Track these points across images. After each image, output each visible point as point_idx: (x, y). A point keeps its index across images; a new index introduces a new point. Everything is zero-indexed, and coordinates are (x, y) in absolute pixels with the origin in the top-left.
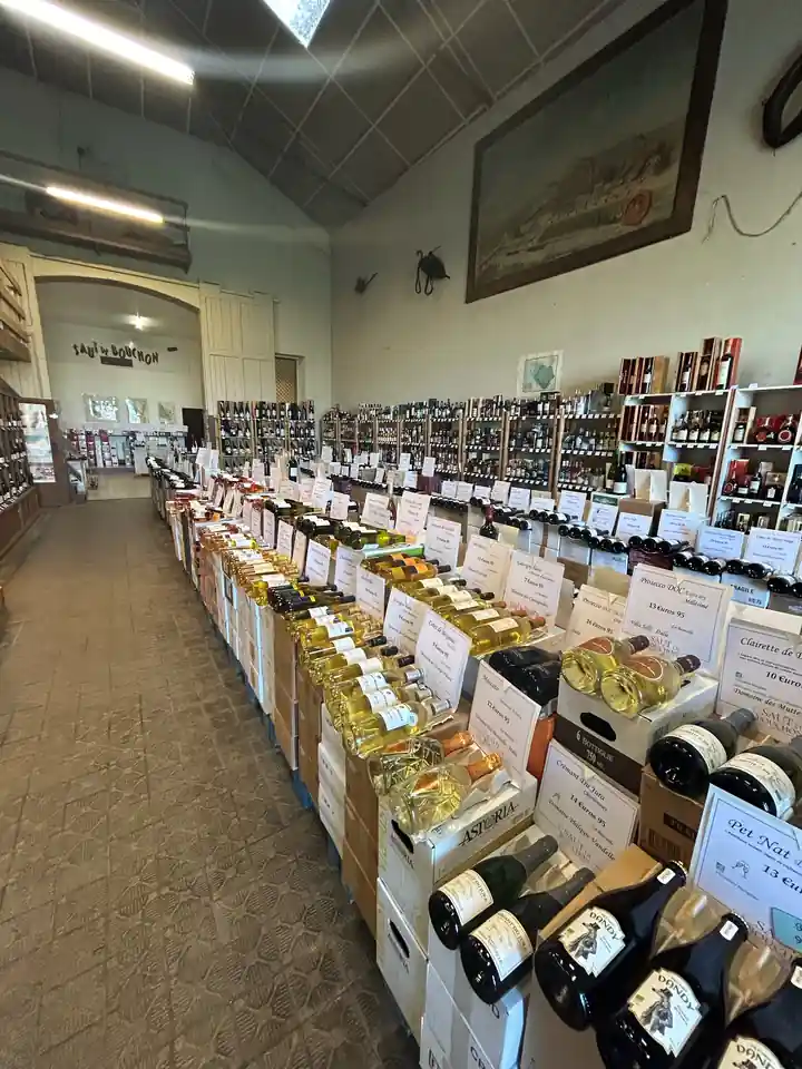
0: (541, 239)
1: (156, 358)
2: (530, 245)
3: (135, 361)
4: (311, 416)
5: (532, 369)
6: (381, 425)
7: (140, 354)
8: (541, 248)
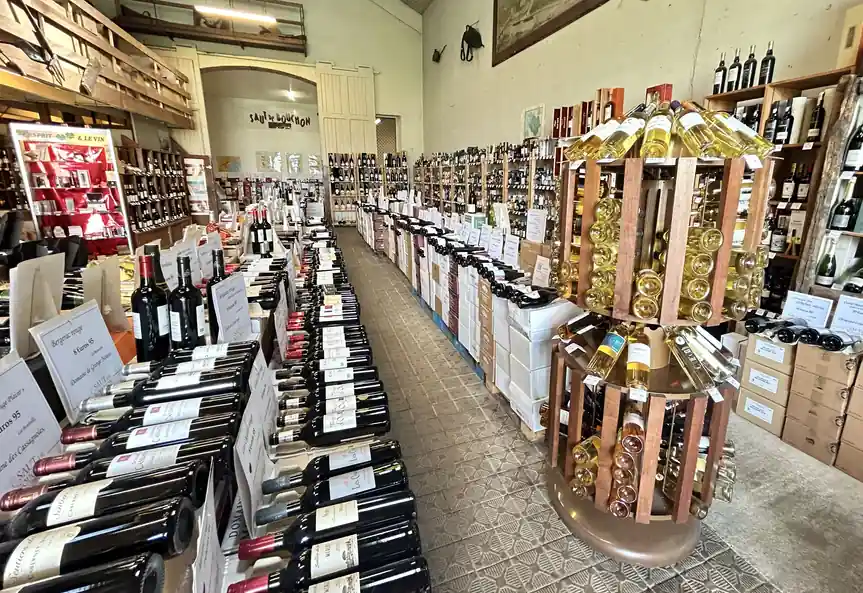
0: (531, 12)
1: (308, 121)
2: (525, 17)
3: (294, 124)
4: (404, 164)
5: (529, 119)
6: (444, 170)
7: (297, 119)
8: (532, 18)
